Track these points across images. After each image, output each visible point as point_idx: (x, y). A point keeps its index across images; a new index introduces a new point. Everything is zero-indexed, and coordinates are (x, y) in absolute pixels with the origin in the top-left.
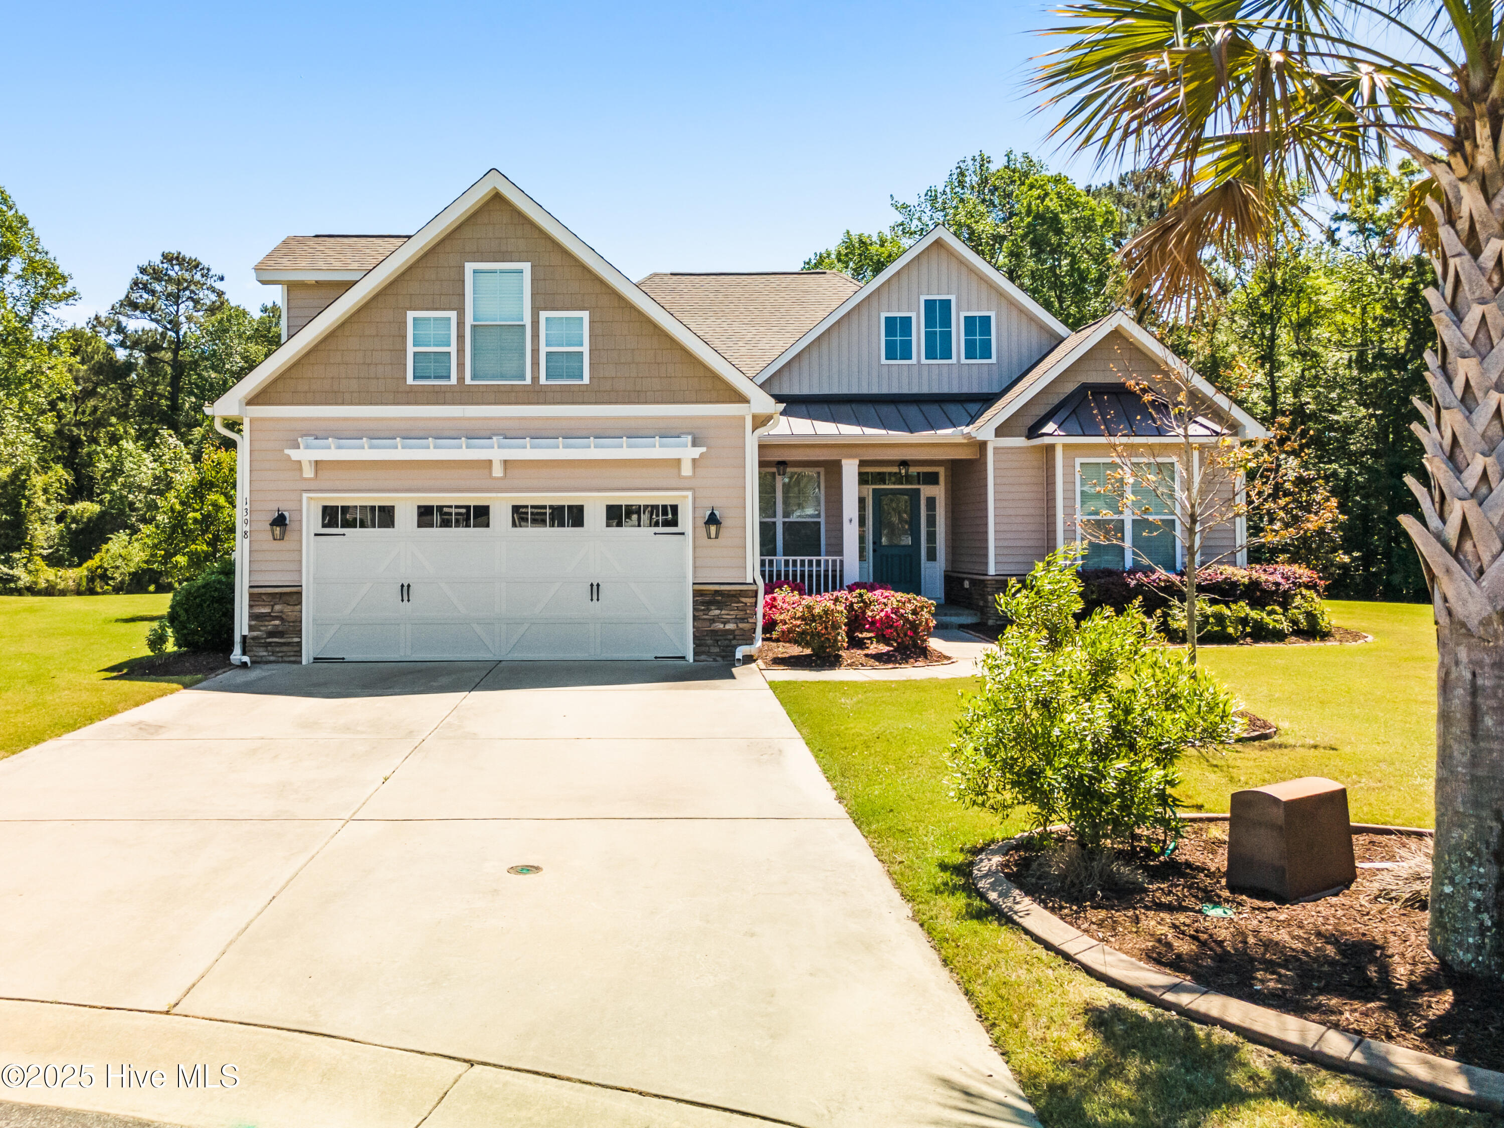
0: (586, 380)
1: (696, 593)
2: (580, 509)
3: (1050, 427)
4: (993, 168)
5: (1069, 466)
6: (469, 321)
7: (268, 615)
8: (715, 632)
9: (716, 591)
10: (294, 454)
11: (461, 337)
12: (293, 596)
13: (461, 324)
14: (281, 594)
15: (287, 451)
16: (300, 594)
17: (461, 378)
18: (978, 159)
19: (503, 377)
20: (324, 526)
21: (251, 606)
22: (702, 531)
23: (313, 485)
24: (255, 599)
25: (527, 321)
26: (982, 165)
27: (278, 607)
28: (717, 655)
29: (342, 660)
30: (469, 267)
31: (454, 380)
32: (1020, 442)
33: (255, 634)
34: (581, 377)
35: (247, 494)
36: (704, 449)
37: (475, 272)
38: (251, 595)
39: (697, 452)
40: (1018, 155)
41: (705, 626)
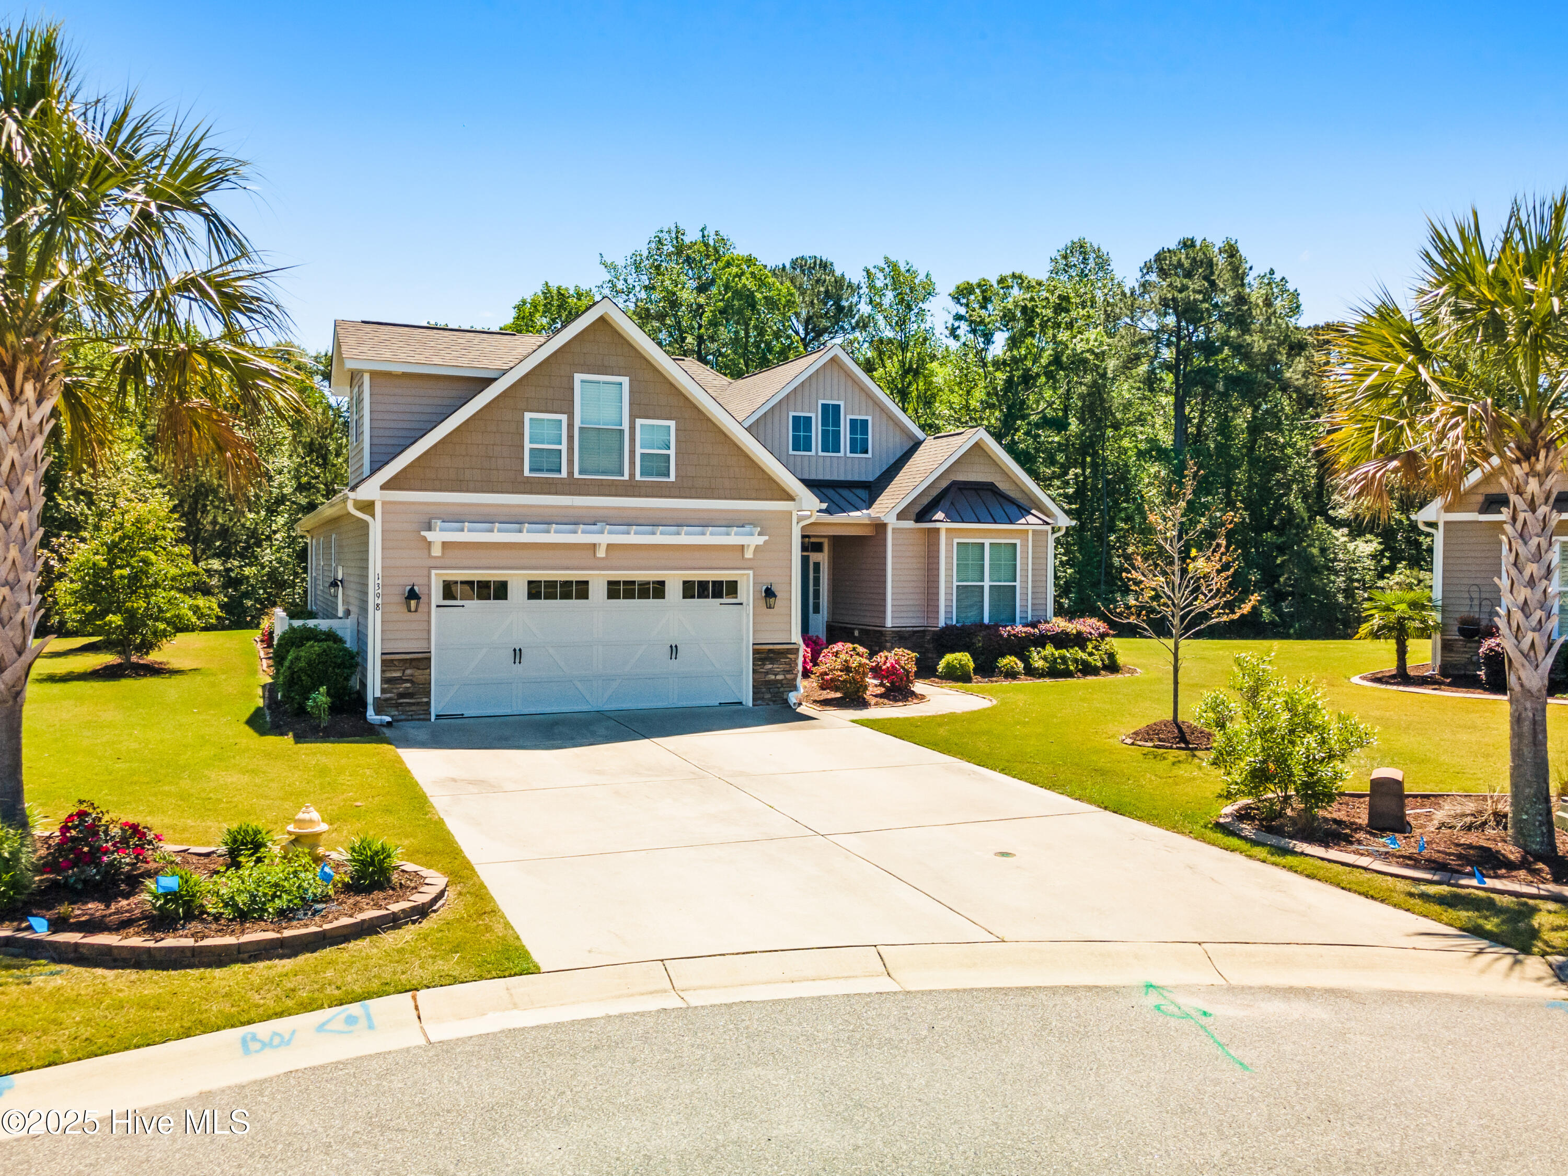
0: (672, 478)
1: (755, 652)
2: (662, 583)
3: (940, 515)
4: (687, 240)
5: (949, 544)
6: (577, 424)
7: (399, 679)
8: (769, 682)
9: (770, 651)
10: (429, 536)
11: (571, 438)
12: (422, 661)
13: (571, 426)
14: (412, 660)
15: (423, 533)
16: (429, 659)
17: (570, 473)
18: (674, 229)
19: (604, 473)
20: (445, 598)
21: (383, 671)
22: (762, 603)
23: (438, 563)
24: (387, 664)
25: (626, 426)
26: (677, 238)
27: (408, 672)
28: (770, 700)
29: (461, 716)
30: (578, 377)
31: (564, 474)
32: (910, 524)
33: (388, 695)
34: (668, 475)
35: (379, 570)
36: (766, 538)
37: (582, 381)
38: (383, 661)
39: (761, 540)
40: (710, 232)
41: (761, 678)
